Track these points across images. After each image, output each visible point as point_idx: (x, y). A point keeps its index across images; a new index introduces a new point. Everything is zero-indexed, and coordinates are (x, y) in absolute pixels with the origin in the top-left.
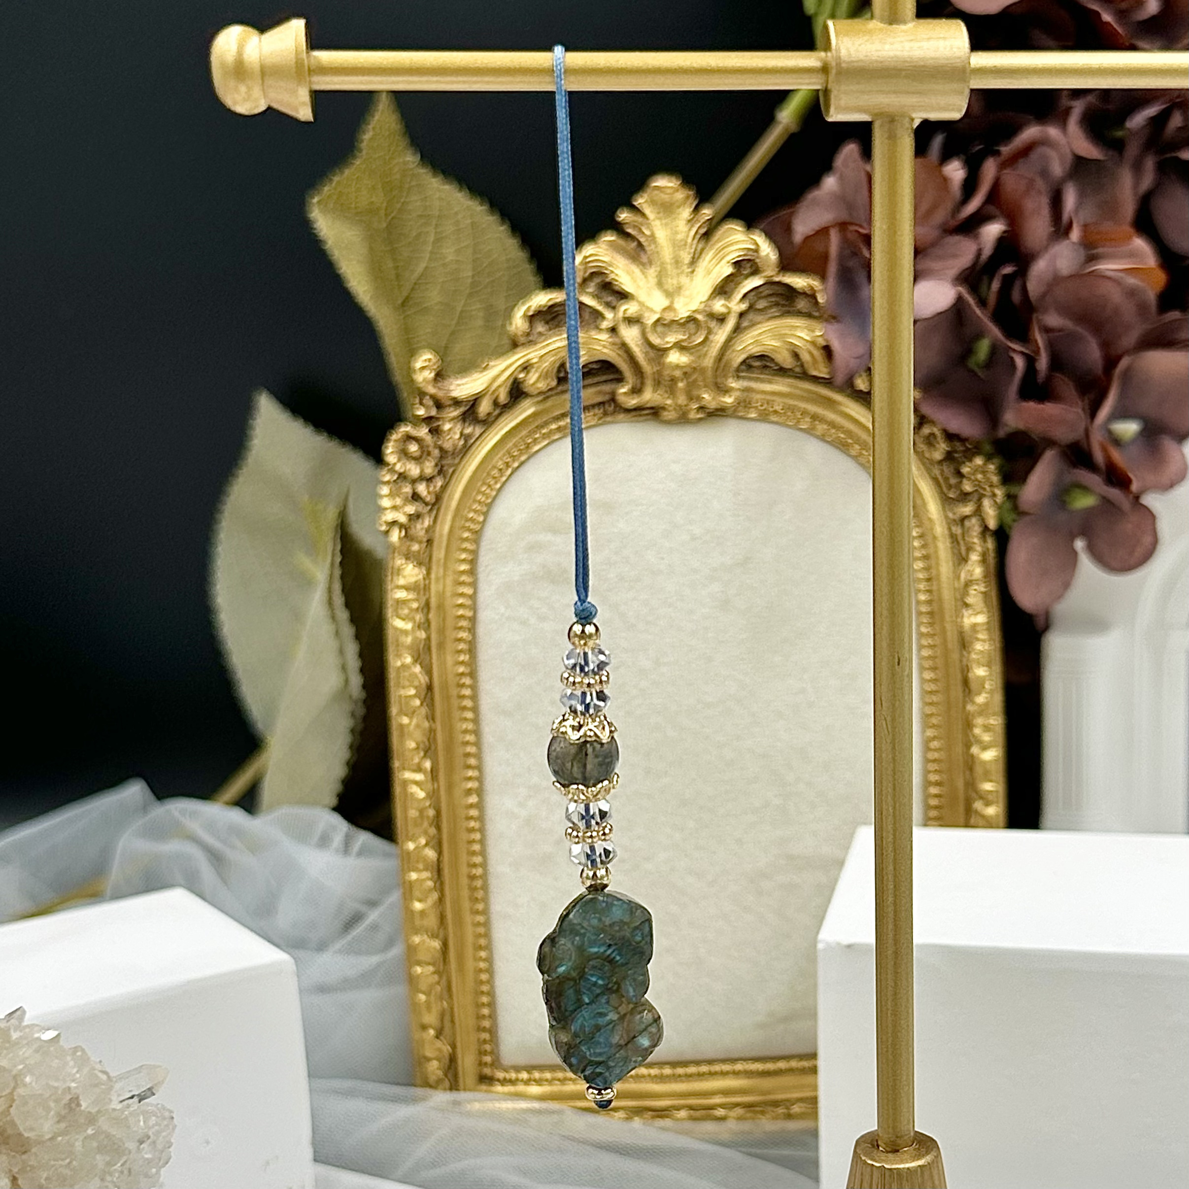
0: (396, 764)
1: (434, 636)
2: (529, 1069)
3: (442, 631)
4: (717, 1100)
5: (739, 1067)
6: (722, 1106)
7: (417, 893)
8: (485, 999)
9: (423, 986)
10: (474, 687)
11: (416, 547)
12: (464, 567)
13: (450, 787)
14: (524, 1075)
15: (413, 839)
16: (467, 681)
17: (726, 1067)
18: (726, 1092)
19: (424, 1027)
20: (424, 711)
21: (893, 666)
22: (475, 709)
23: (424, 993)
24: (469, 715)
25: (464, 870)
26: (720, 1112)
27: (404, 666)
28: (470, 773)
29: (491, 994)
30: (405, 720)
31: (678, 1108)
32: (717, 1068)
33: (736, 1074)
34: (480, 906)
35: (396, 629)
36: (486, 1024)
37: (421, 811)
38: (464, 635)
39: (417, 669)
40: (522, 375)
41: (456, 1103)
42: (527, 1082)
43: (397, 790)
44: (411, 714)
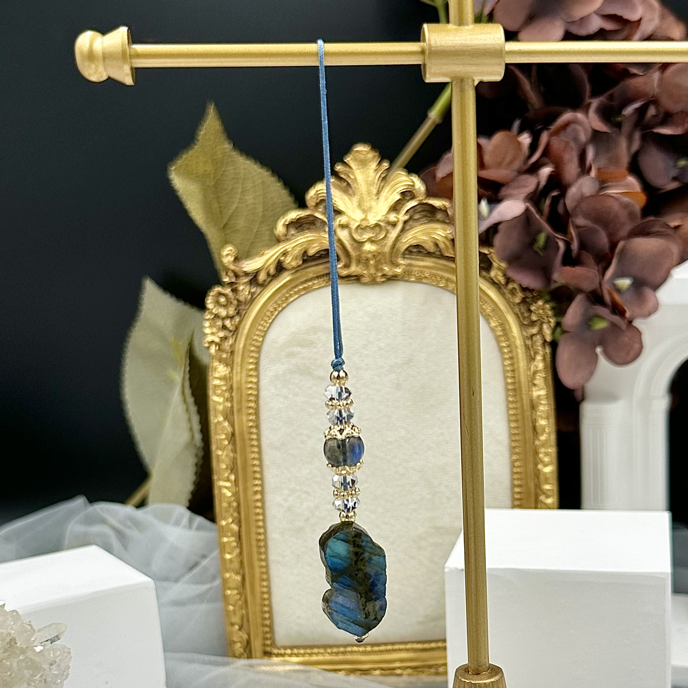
0: (215, 477)
1: (235, 405)
2: (292, 648)
3: (240, 402)
4: (397, 665)
5: (409, 646)
6: (399, 668)
7: (228, 550)
8: (266, 609)
9: (232, 601)
10: (258, 434)
11: (224, 356)
12: (251, 367)
13: (245, 490)
14: (289, 651)
15: (225, 519)
16: (254, 430)
17: (402, 647)
18: (402, 660)
19: (232, 624)
20: (230, 447)
21: (471, 396)
22: (259, 446)
23: (232, 605)
24: (256, 449)
25: (254, 536)
26: (398, 671)
27: (219, 422)
28: (257, 482)
29: (270, 606)
30: (220, 453)
31: (375, 669)
32: (397, 647)
33: (407, 650)
34: (263, 557)
35: (214, 401)
36: (267, 622)
37: (229, 504)
38: (252, 405)
39: (226, 424)
40: (282, 258)
41: (251, 666)
42: (290, 655)
43: (216, 492)
44: (223, 449)
